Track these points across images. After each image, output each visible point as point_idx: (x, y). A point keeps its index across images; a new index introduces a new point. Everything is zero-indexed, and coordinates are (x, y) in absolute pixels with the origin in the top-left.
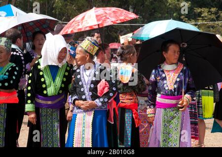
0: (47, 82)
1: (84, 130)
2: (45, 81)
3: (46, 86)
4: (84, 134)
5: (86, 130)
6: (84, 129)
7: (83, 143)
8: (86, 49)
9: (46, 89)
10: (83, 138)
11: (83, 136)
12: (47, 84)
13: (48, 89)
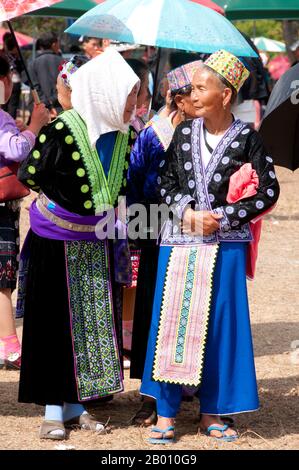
0: (91, 177)
1: (188, 290)
2: (86, 176)
3: (90, 188)
4: (187, 300)
5: (196, 290)
6: (189, 286)
7: (183, 322)
8: (224, 75)
9: (89, 196)
10: (186, 309)
11: (186, 304)
12: (93, 184)
13: (95, 197)
